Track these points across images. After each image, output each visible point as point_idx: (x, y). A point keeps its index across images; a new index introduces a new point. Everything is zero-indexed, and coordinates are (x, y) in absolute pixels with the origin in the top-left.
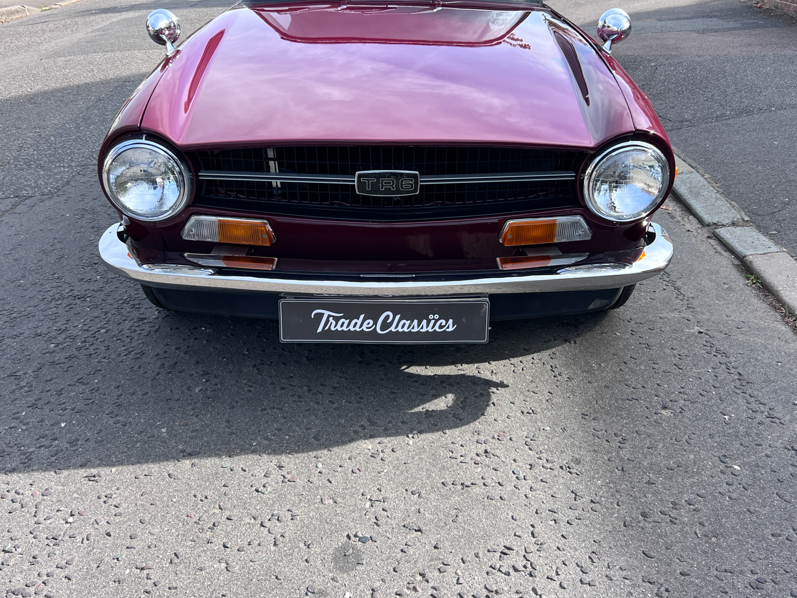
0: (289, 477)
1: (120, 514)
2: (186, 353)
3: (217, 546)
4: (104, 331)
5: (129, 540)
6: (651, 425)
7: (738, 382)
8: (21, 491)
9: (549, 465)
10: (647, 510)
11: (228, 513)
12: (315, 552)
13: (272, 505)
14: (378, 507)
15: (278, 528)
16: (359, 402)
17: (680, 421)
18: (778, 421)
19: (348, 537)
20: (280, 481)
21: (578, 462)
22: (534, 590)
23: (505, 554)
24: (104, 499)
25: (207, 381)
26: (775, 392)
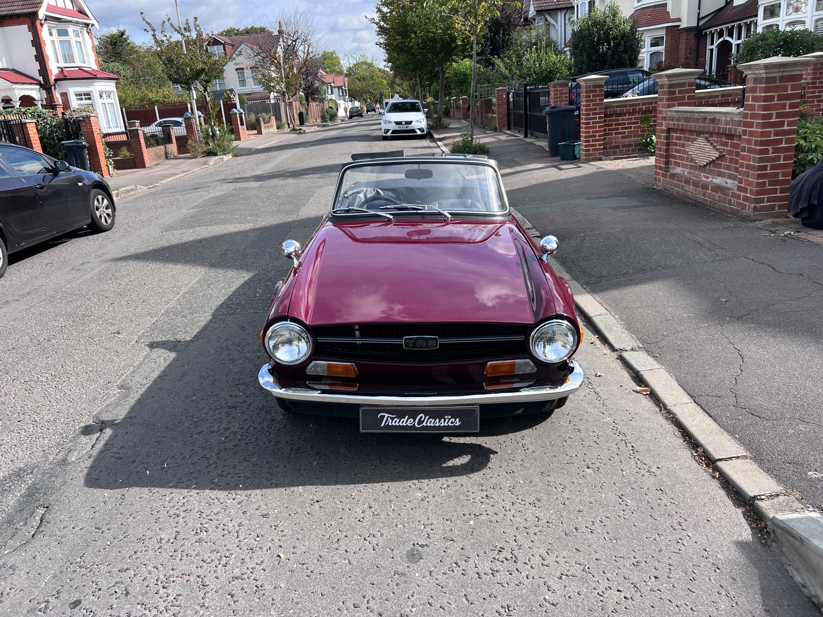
0: (376, 513)
1: (285, 536)
2: (304, 441)
3: (342, 550)
4: (252, 428)
5: (292, 549)
6: (581, 478)
7: (632, 452)
8: (227, 524)
9: (523, 503)
10: (578, 526)
11: (345, 534)
12: (396, 553)
13: (369, 528)
14: (428, 529)
15: (374, 541)
16: (411, 469)
17: (597, 475)
18: (653, 474)
19: (414, 544)
20: (371, 515)
21: (539, 500)
22: (517, 570)
23: (501, 551)
24: (274, 527)
25: (320, 458)
26: (653, 457)
